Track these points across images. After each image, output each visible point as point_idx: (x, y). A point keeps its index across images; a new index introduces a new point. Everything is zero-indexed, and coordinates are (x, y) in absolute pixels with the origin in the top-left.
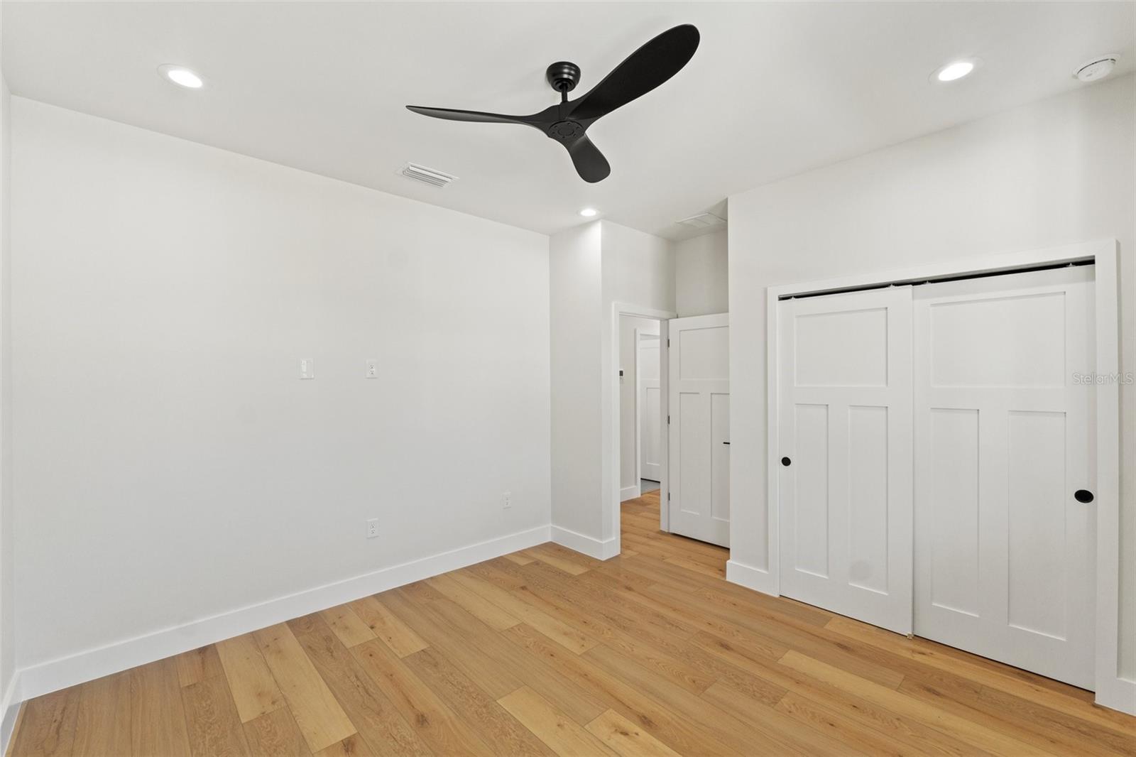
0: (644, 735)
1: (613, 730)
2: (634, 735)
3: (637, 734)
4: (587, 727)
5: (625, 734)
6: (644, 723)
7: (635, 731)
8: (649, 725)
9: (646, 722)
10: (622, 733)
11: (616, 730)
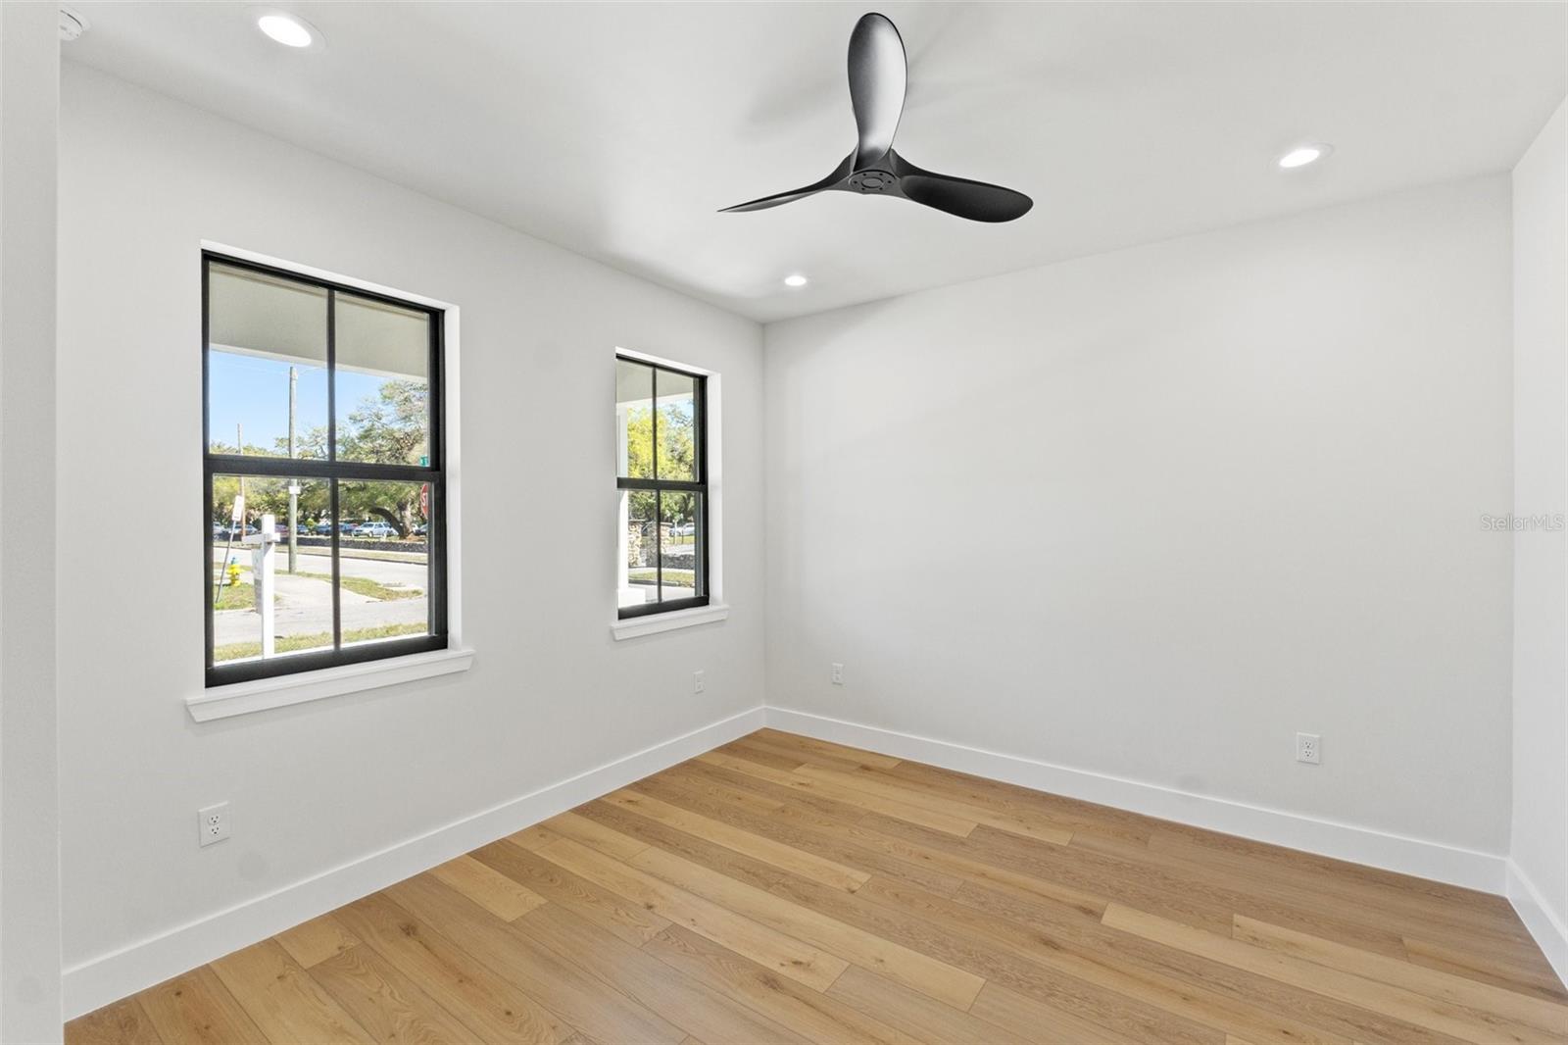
0: (773, 965)
1: (813, 965)
2: (785, 963)
3: (782, 965)
4: (847, 964)
5: (796, 963)
6: (774, 980)
7: (785, 968)
8: (765, 977)
9: (771, 982)
10: (801, 963)
11: (809, 965)
